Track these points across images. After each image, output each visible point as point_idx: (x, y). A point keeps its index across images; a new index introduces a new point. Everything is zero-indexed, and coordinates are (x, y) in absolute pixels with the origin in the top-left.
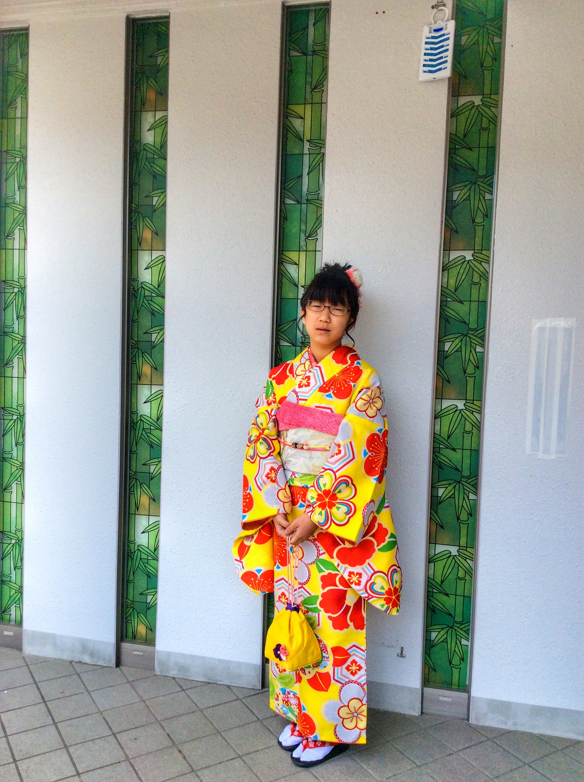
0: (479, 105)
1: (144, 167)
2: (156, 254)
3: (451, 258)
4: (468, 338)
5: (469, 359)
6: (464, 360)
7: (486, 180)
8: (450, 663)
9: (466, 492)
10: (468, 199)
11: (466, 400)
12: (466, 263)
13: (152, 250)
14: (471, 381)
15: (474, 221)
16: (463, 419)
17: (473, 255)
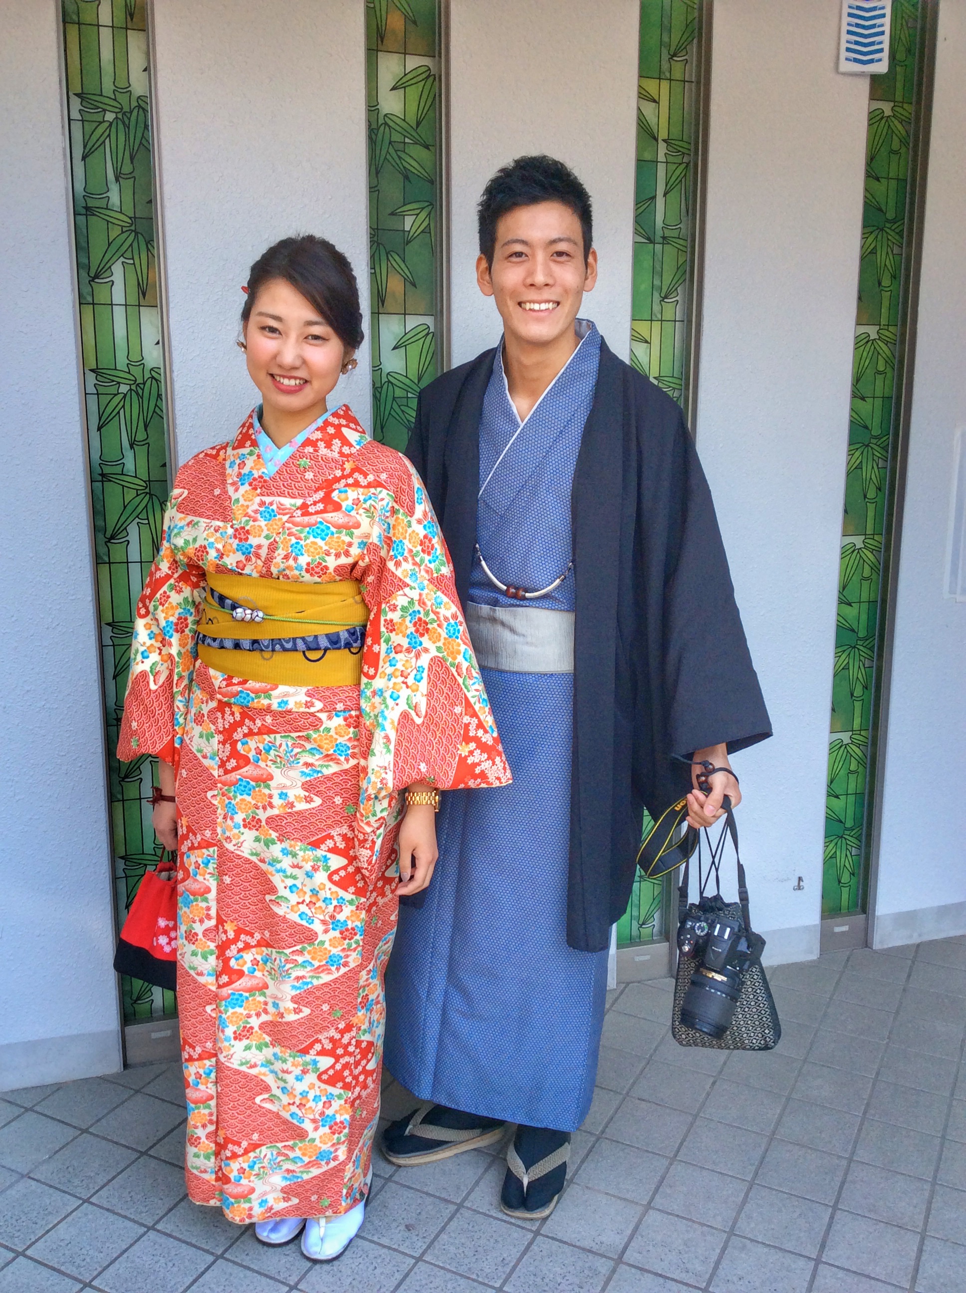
0: (889, 117)
1: (385, 158)
2: (412, 322)
4: (870, 449)
5: (871, 478)
6: (864, 480)
7: (896, 225)
8: (840, 882)
9: (862, 658)
10: (874, 252)
11: (865, 535)
12: (870, 343)
13: (405, 314)
14: (872, 509)
15: (880, 284)
16: (862, 561)
17: (878, 332)
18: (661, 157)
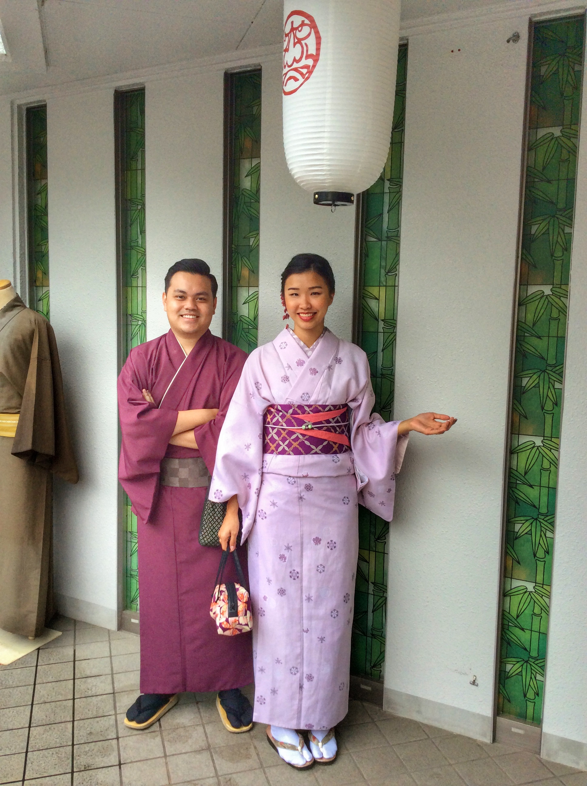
0: (558, 137)
1: (242, 211)
2: (252, 290)
3: (530, 293)
4: (546, 374)
5: (547, 395)
6: (542, 396)
7: (565, 213)
8: (525, 696)
9: (543, 529)
10: (547, 233)
11: (544, 437)
12: (545, 297)
13: (249, 287)
14: (549, 418)
15: (552, 255)
16: (541, 455)
17: (551, 290)
18: (386, 190)
